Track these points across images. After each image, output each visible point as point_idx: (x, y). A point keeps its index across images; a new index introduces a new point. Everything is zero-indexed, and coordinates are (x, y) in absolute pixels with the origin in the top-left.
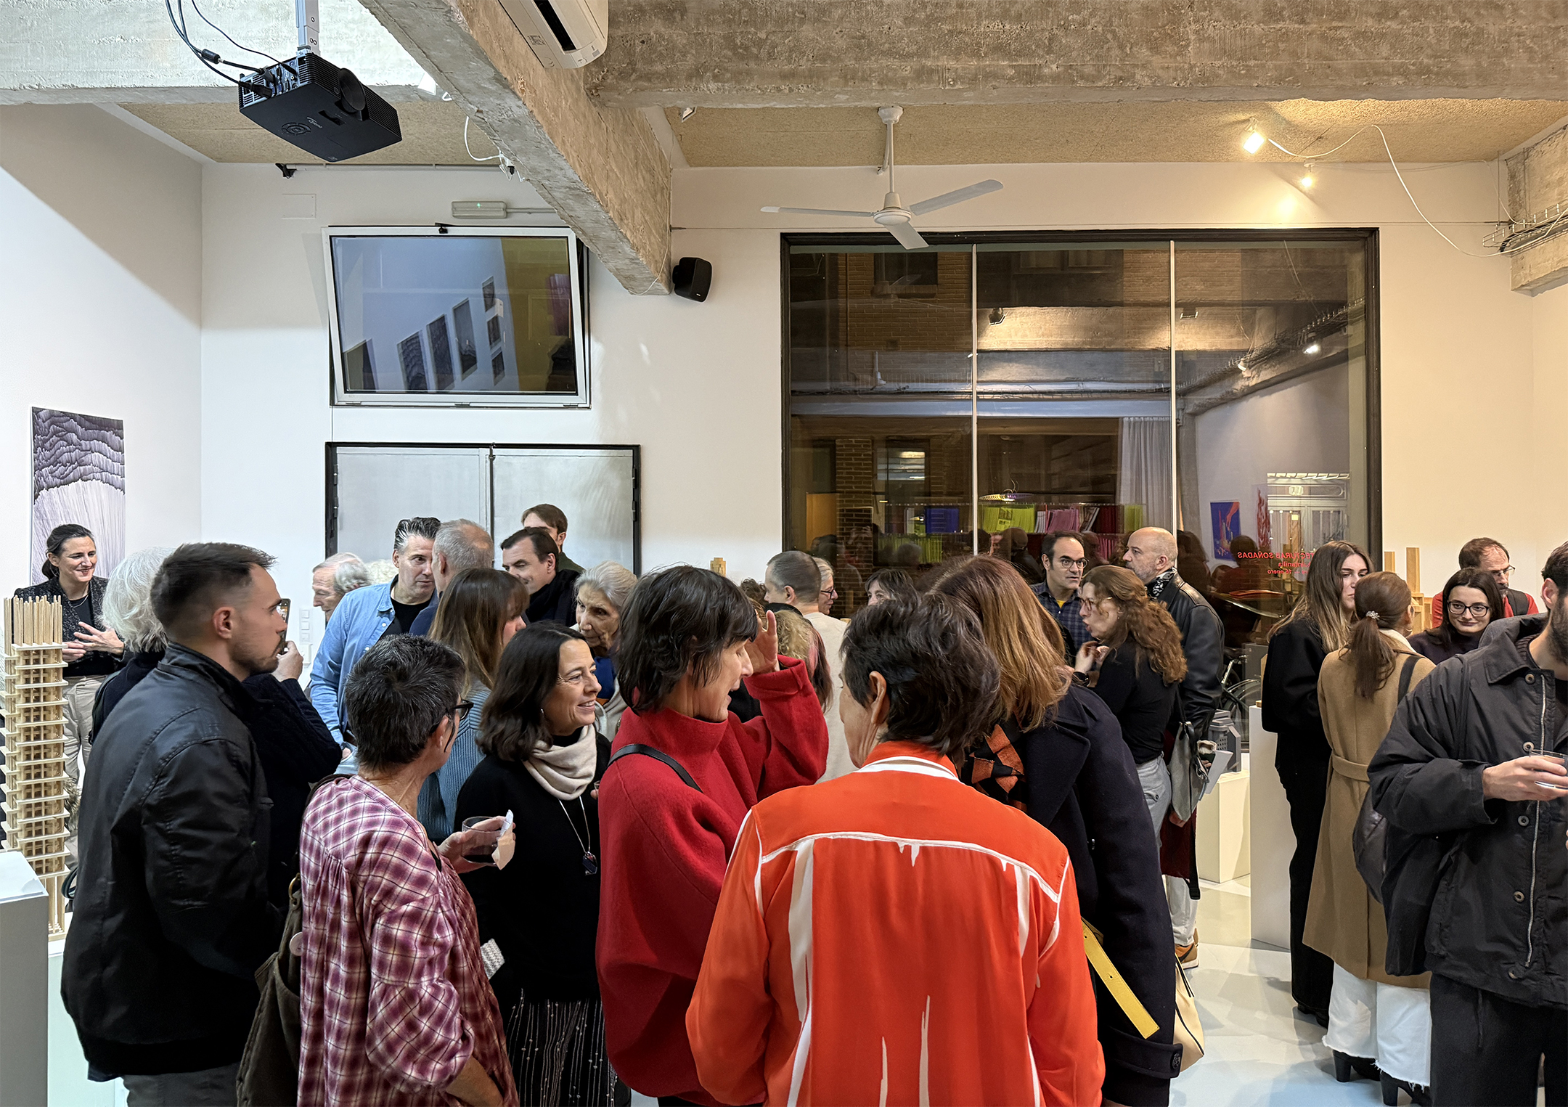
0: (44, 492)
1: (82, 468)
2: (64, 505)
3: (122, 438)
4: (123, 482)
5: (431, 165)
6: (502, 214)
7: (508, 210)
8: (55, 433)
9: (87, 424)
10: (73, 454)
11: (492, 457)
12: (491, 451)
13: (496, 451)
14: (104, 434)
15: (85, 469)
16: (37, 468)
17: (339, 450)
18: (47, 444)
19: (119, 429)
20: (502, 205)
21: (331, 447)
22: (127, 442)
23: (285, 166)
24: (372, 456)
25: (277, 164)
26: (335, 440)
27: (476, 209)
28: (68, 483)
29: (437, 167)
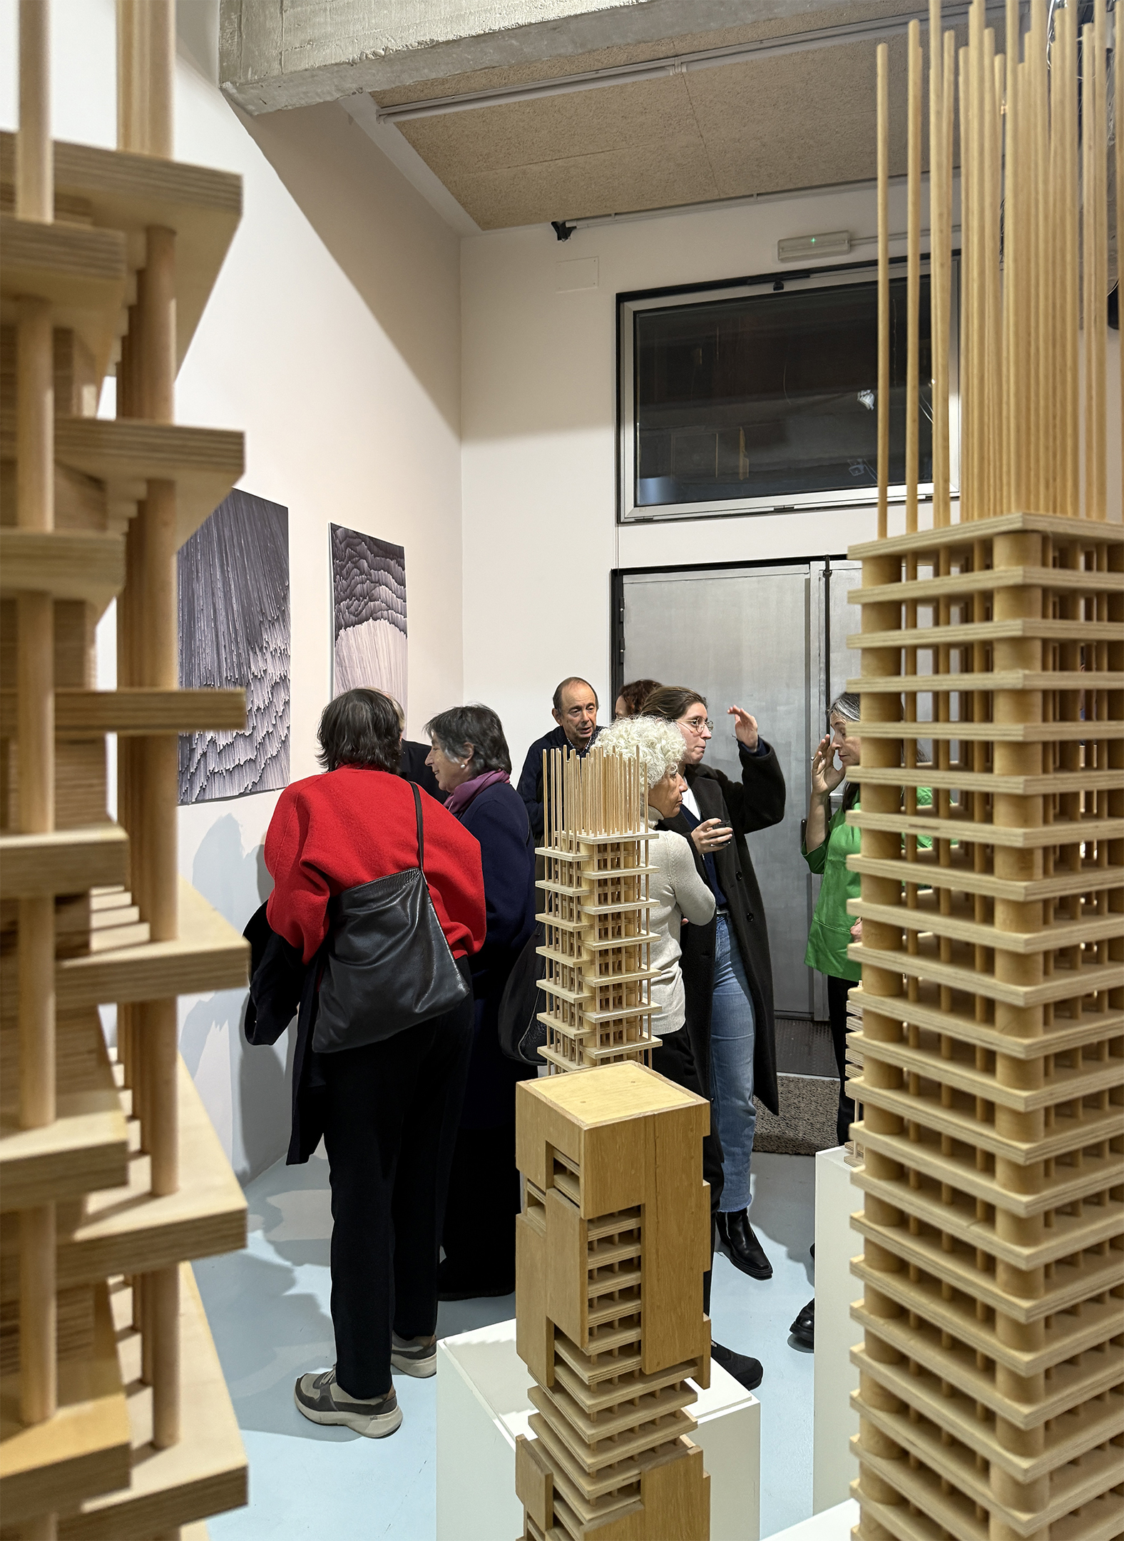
0: (342, 632)
1: (372, 603)
2: (358, 649)
3: (404, 569)
4: (405, 622)
5: (752, 196)
6: (846, 247)
7: (853, 242)
8: (351, 557)
9: (375, 549)
10: (365, 586)
11: (827, 573)
12: (827, 565)
13: (833, 564)
14: (389, 562)
15: (374, 605)
16: (338, 601)
17: (626, 579)
18: (344, 572)
19: (401, 558)
20: (845, 236)
21: (617, 575)
22: (409, 574)
23: (564, 224)
24: (667, 584)
25: (553, 223)
26: (621, 567)
27: (810, 246)
28: (361, 622)
29: (759, 198)
